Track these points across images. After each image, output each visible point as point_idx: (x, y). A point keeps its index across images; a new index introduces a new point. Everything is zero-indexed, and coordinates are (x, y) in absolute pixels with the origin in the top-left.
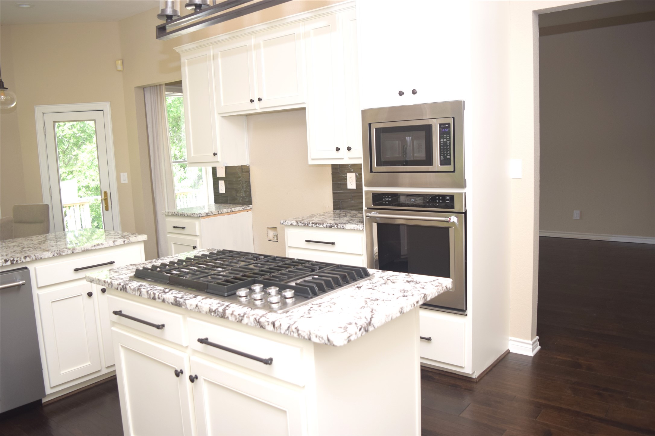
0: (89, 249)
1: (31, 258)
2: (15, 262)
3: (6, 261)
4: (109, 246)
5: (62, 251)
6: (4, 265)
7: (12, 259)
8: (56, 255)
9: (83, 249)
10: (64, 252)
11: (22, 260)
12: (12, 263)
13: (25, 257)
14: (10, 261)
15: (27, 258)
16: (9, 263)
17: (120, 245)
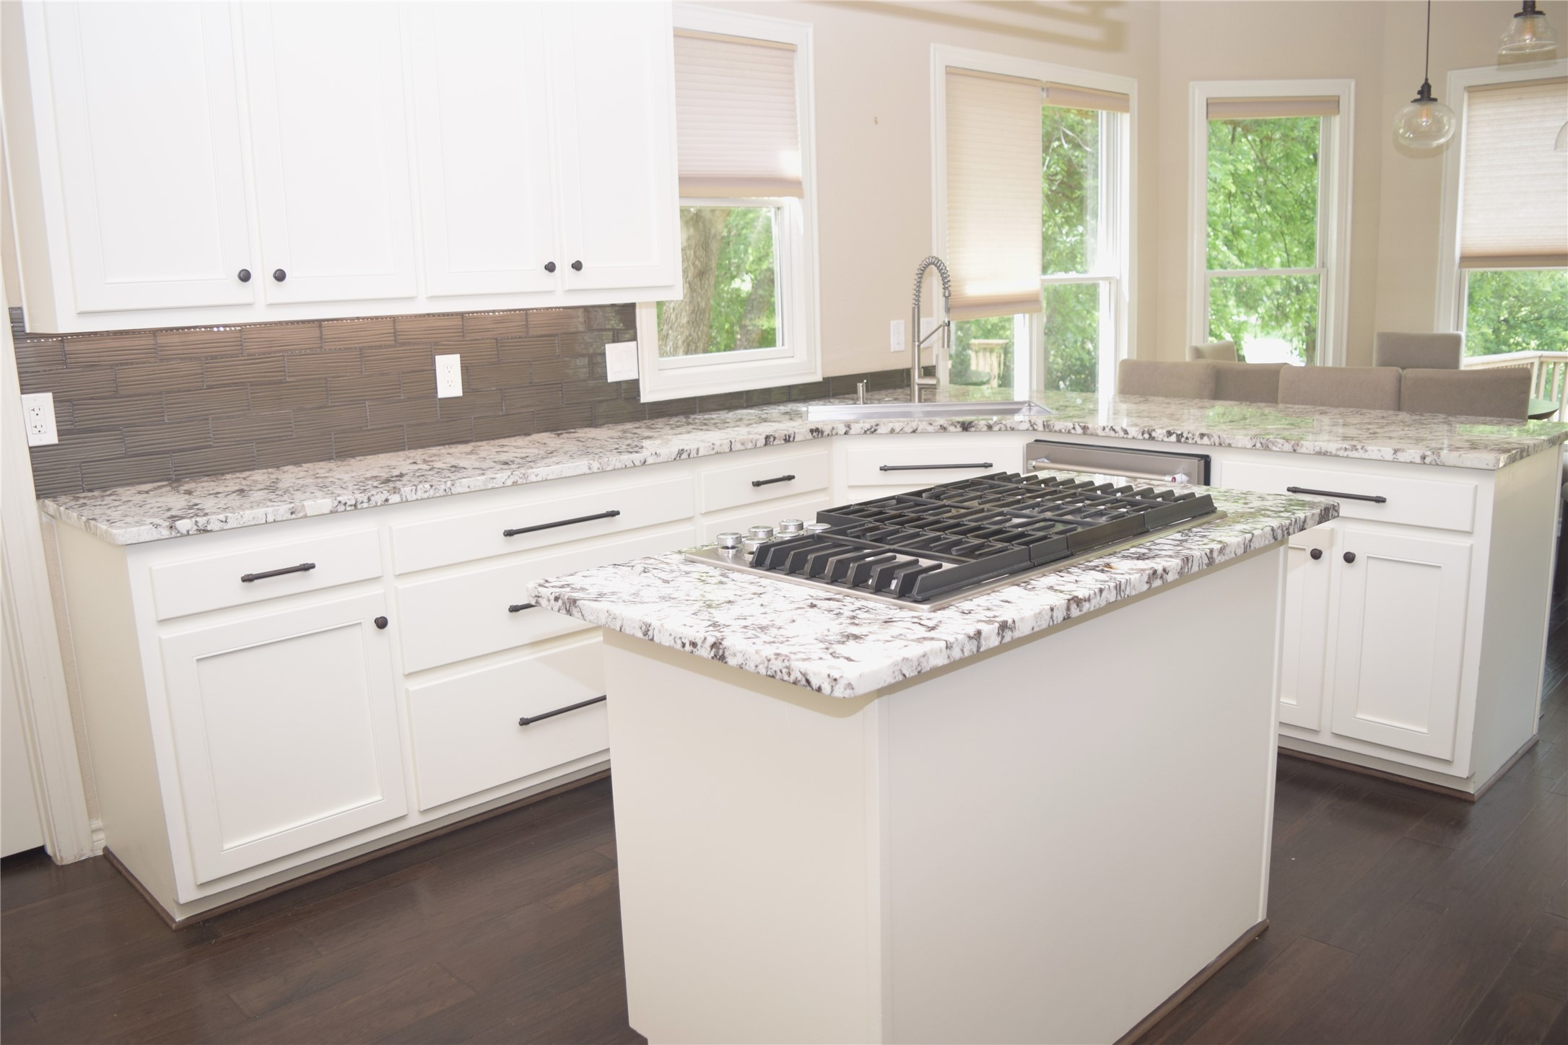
0: (1331, 453)
1: (1212, 440)
2: (1183, 440)
3: (1169, 434)
4: (1382, 458)
5: (1271, 441)
6: (1166, 439)
7: (1179, 432)
8: (1258, 445)
9: (1317, 449)
10: (1276, 444)
11: (1195, 439)
12: (1179, 441)
13: (1202, 435)
14: (1175, 435)
15: (1206, 438)
16: (1173, 438)
17: (1411, 462)
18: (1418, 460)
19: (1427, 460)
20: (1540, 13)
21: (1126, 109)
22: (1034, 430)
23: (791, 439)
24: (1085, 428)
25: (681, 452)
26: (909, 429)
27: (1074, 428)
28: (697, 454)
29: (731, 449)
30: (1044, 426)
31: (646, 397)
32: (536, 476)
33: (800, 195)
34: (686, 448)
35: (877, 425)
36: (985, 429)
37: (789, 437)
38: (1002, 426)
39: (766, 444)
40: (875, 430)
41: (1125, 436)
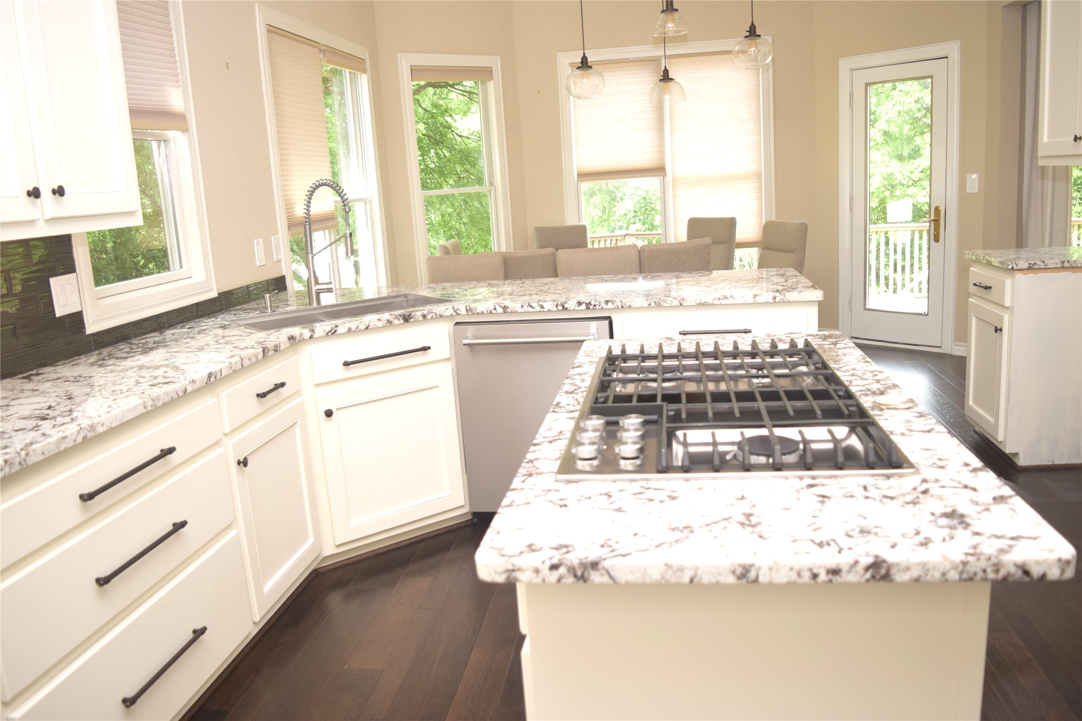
0: (709, 303)
1: (616, 304)
2: (591, 307)
4: (746, 302)
5: (662, 300)
6: (577, 308)
7: (588, 302)
8: (653, 304)
9: (698, 301)
10: (666, 301)
11: (602, 305)
12: (588, 308)
13: (607, 302)
14: (584, 304)
15: (610, 304)
16: (583, 307)
17: (766, 302)
18: (771, 300)
19: (777, 300)
20: (677, 10)
21: (364, 71)
22: (458, 314)
23: (278, 349)
24: (505, 308)
25: (210, 376)
26: (362, 327)
27: (495, 309)
28: (221, 375)
29: (243, 366)
30: (467, 310)
31: (92, 327)
32: (103, 425)
34: (213, 371)
35: (336, 326)
36: (421, 318)
37: (277, 346)
38: (434, 314)
39: (263, 357)
40: (335, 331)
41: (542, 310)
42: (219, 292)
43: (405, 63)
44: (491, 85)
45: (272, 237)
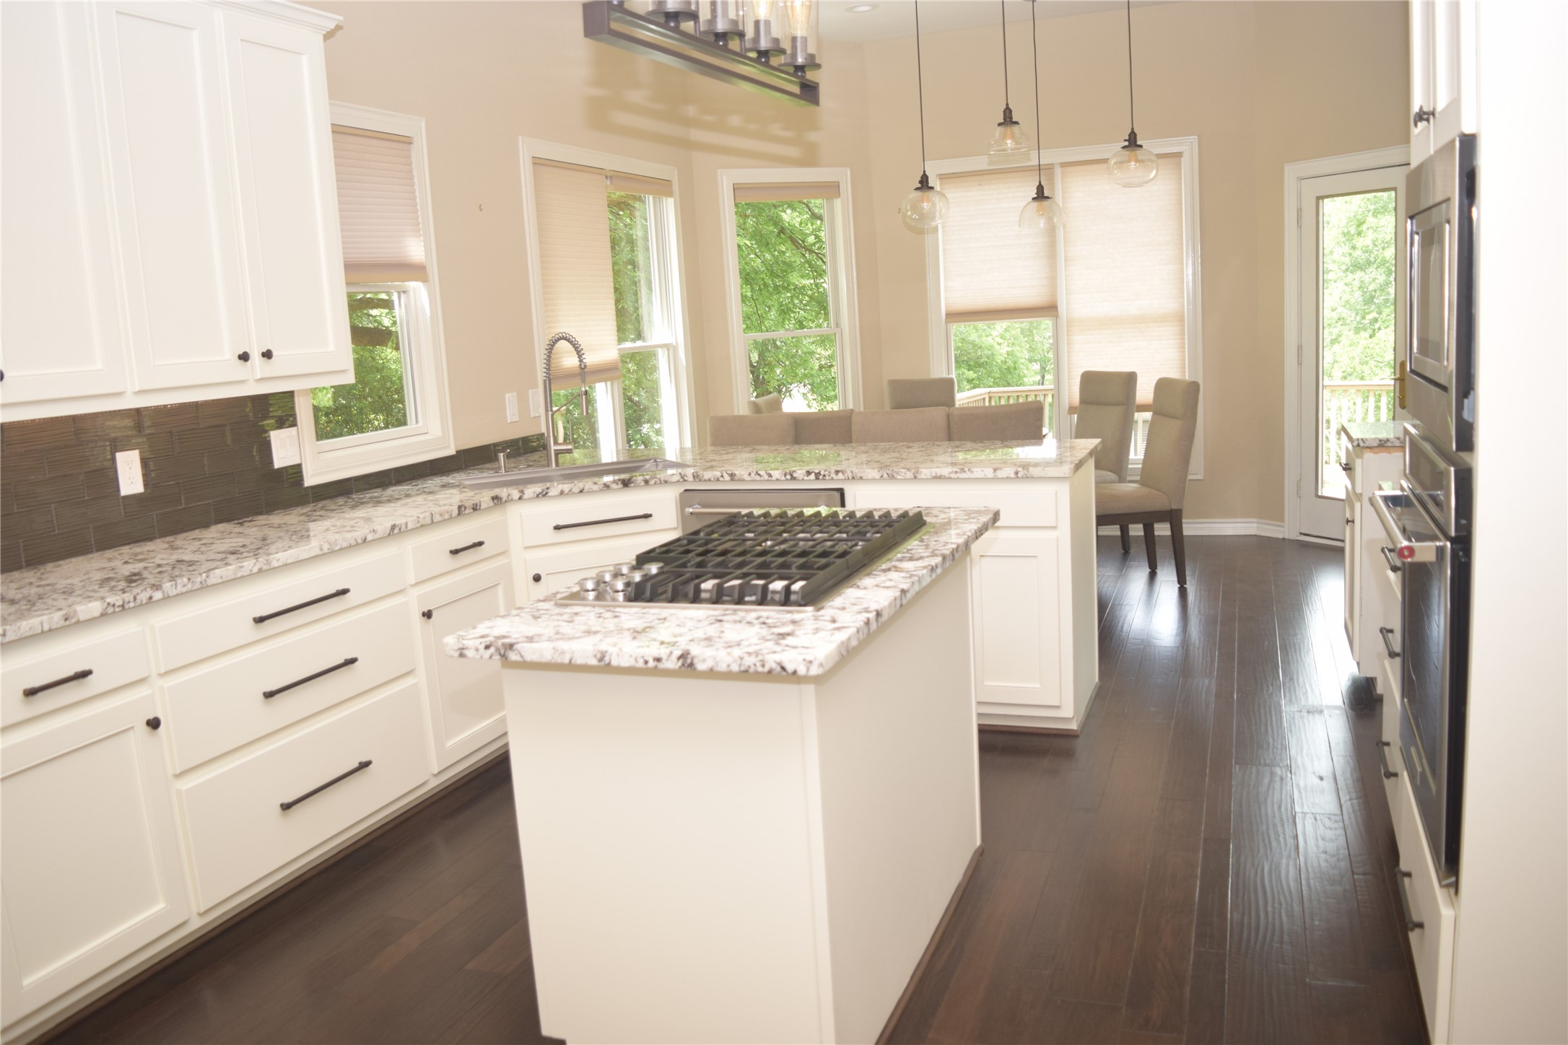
0: (945, 476)
1: (846, 475)
2: (821, 477)
3: (809, 473)
4: (985, 477)
5: (896, 472)
6: (806, 478)
7: (817, 471)
8: (885, 476)
9: (934, 474)
10: (899, 473)
11: (832, 476)
12: (817, 478)
13: (837, 472)
14: (813, 474)
15: (840, 474)
16: (812, 477)
17: (1008, 478)
18: (1013, 475)
19: (1020, 475)
20: (1016, 123)
21: (670, 194)
22: (685, 480)
23: (478, 507)
24: (732, 475)
25: (393, 527)
26: (576, 490)
27: (722, 476)
28: (407, 528)
29: (432, 521)
30: (694, 476)
31: (310, 480)
32: (278, 560)
33: (425, 280)
34: (397, 523)
35: (548, 488)
36: (643, 483)
37: (476, 505)
38: (657, 480)
39: (459, 514)
40: (547, 493)
41: (770, 479)
42: (458, 450)
43: (726, 180)
44: (838, 203)
45: (530, 391)
